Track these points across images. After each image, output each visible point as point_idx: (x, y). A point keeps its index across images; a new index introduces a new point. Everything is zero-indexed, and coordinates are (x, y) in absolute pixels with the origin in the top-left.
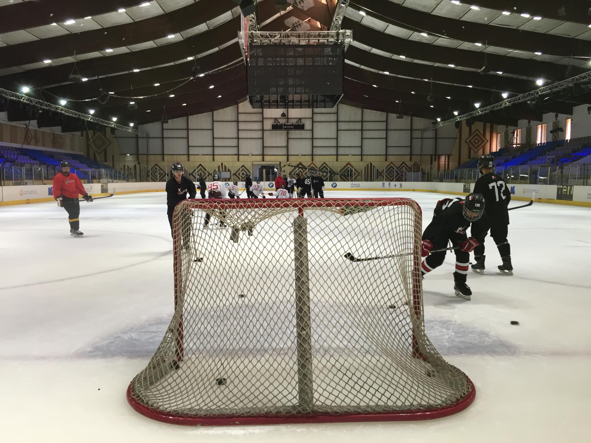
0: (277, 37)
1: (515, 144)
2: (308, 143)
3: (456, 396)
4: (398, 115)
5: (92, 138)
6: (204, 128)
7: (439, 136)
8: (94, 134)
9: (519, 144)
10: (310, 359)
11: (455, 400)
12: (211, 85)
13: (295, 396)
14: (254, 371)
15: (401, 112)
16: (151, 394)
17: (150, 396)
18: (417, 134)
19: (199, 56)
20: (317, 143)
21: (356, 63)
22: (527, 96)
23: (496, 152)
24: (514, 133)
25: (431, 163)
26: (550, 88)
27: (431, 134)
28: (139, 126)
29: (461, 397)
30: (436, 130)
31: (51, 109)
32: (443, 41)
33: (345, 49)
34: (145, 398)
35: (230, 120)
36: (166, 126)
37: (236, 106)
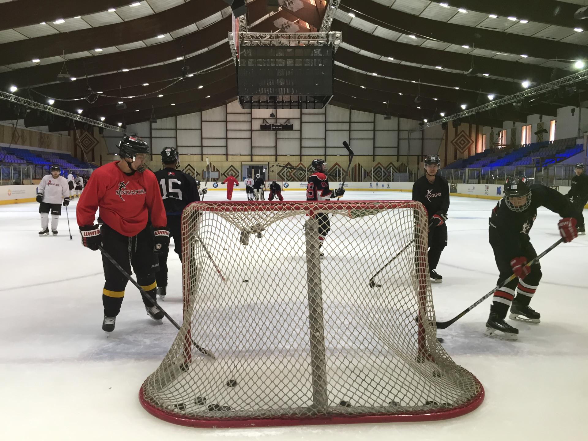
0: (266, 38)
1: (500, 145)
2: (296, 144)
3: (467, 396)
4: (385, 116)
5: (79, 137)
6: (193, 128)
7: (425, 137)
8: (82, 133)
9: (504, 145)
10: (324, 361)
11: (466, 400)
12: (200, 85)
13: (310, 397)
14: (268, 373)
15: (389, 113)
16: (165, 396)
17: (164, 399)
18: (404, 135)
19: (188, 56)
20: (305, 143)
21: (345, 64)
22: (513, 98)
23: (482, 153)
24: (499, 134)
25: (418, 164)
26: (536, 90)
27: (417, 135)
28: (128, 126)
29: (472, 397)
30: (423, 131)
31: (39, 108)
32: (431, 43)
33: (335, 51)
34: (159, 401)
35: (218, 120)
36: (154, 125)
37: (224, 106)
